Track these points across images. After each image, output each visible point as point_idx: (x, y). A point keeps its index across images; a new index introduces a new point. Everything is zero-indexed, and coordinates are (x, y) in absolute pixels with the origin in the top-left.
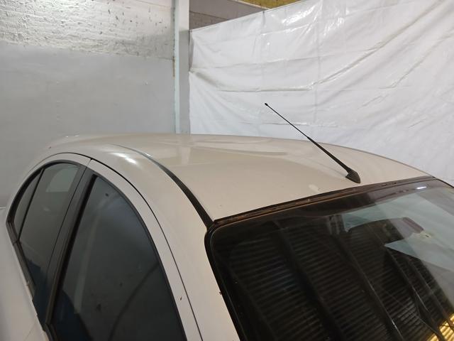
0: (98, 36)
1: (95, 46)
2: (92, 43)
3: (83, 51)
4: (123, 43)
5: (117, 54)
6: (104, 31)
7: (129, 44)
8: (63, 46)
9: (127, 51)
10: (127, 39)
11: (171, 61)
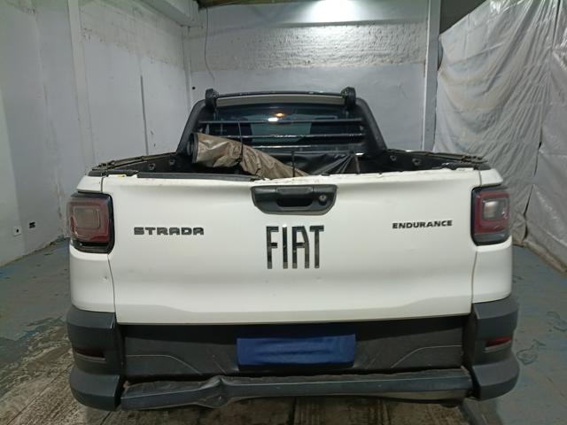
0: (360, 53)
1: (357, 61)
2: (355, 59)
3: (348, 67)
4: (380, 56)
5: (375, 64)
6: (365, 48)
7: (385, 55)
8: (335, 65)
9: (383, 61)
10: (382, 52)
11: (422, 64)
